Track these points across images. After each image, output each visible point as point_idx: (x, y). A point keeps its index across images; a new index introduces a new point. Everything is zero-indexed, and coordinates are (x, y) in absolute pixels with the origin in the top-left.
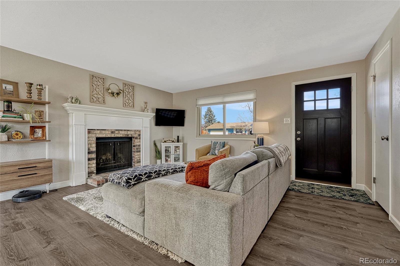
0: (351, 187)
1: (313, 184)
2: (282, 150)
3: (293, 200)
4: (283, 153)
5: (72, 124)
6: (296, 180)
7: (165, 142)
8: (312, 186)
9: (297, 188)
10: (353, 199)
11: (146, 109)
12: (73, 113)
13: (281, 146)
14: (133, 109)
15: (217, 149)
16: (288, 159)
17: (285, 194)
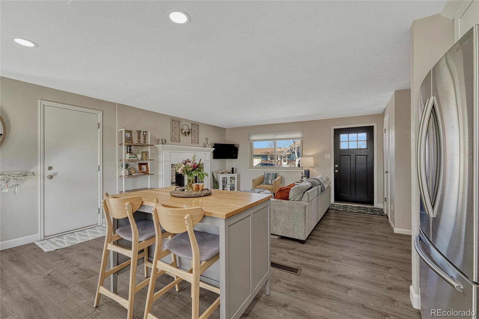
0: (374, 206)
1: (347, 206)
2: (325, 180)
3: (332, 215)
4: (326, 182)
5: (162, 161)
6: (334, 203)
7: (222, 173)
8: (346, 207)
9: (335, 208)
10: (372, 213)
11: (207, 145)
12: (163, 152)
13: (324, 177)
14: (198, 145)
15: (270, 179)
16: (329, 186)
17: (326, 212)
